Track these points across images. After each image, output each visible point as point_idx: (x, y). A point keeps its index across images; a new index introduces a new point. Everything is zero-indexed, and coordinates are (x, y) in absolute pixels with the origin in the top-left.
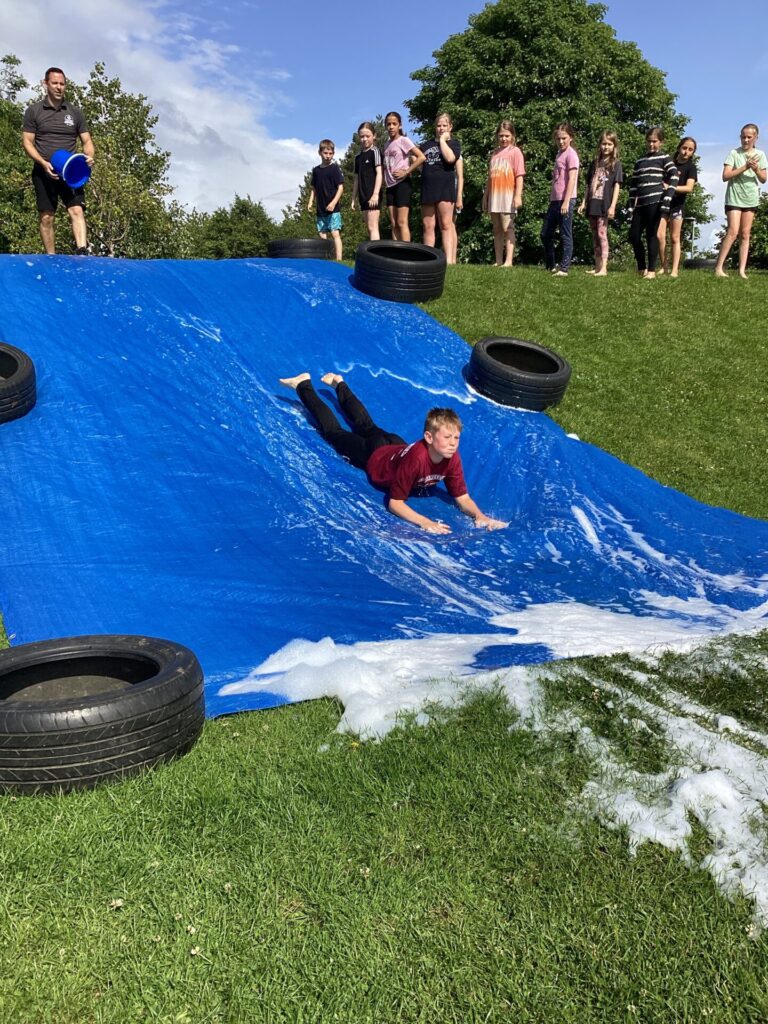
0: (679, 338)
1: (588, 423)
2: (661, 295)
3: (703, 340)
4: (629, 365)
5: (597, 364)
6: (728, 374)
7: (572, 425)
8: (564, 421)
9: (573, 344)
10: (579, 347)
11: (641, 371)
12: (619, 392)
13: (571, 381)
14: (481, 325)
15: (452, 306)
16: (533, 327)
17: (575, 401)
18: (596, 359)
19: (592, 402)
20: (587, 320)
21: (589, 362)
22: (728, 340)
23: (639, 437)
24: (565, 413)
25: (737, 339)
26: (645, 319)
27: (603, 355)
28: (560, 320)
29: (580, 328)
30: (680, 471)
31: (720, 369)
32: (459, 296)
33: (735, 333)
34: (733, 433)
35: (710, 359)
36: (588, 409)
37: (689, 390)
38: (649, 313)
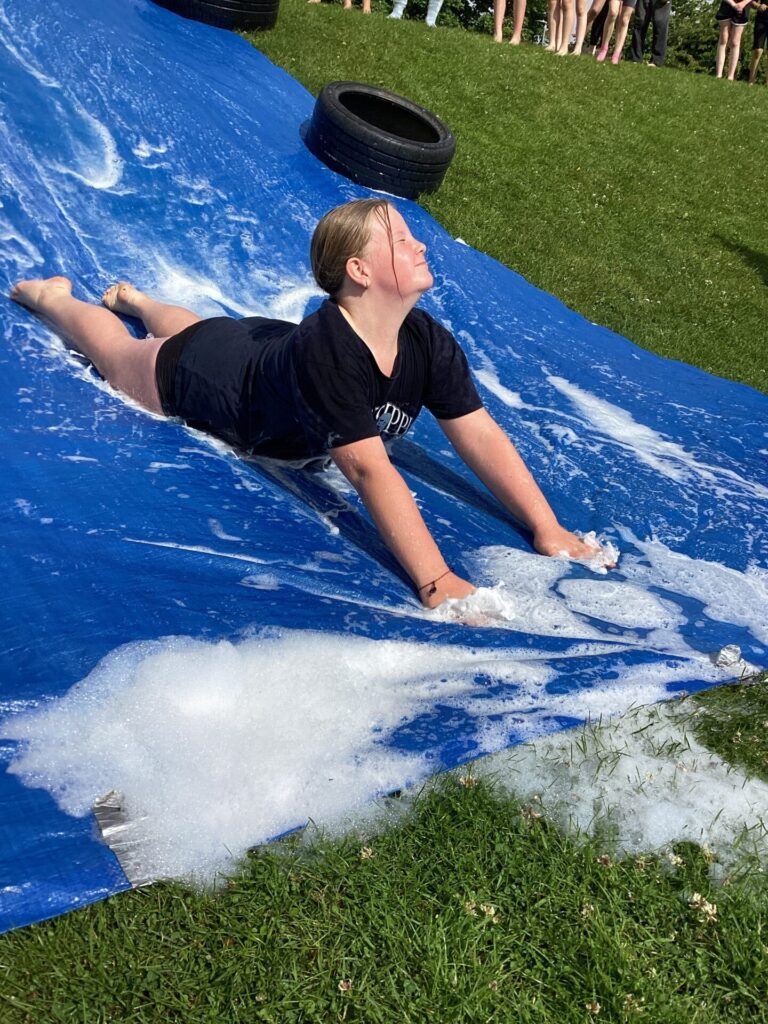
0: (581, 126)
1: (480, 225)
2: (556, 72)
3: (610, 133)
4: (525, 153)
5: (485, 146)
6: (643, 178)
7: (459, 226)
8: (448, 217)
9: (453, 116)
10: (461, 119)
11: (541, 162)
12: (516, 186)
13: (453, 162)
14: (331, 74)
15: (288, 42)
16: (400, 85)
17: (461, 193)
18: (484, 139)
19: (484, 196)
20: (469, 88)
21: (475, 142)
22: (639, 137)
23: (548, 251)
24: (448, 207)
25: (650, 138)
26: (540, 96)
27: (494, 135)
28: (435, 82)
29: (462, 98)
30: (606, 303)
31: (634, 171)
32: (299, 33)
33: (643, 129)
34: (662, 255)
35: (621, 158)
36: (477, 205)
37: (600, 194)
38: (543, 90)
